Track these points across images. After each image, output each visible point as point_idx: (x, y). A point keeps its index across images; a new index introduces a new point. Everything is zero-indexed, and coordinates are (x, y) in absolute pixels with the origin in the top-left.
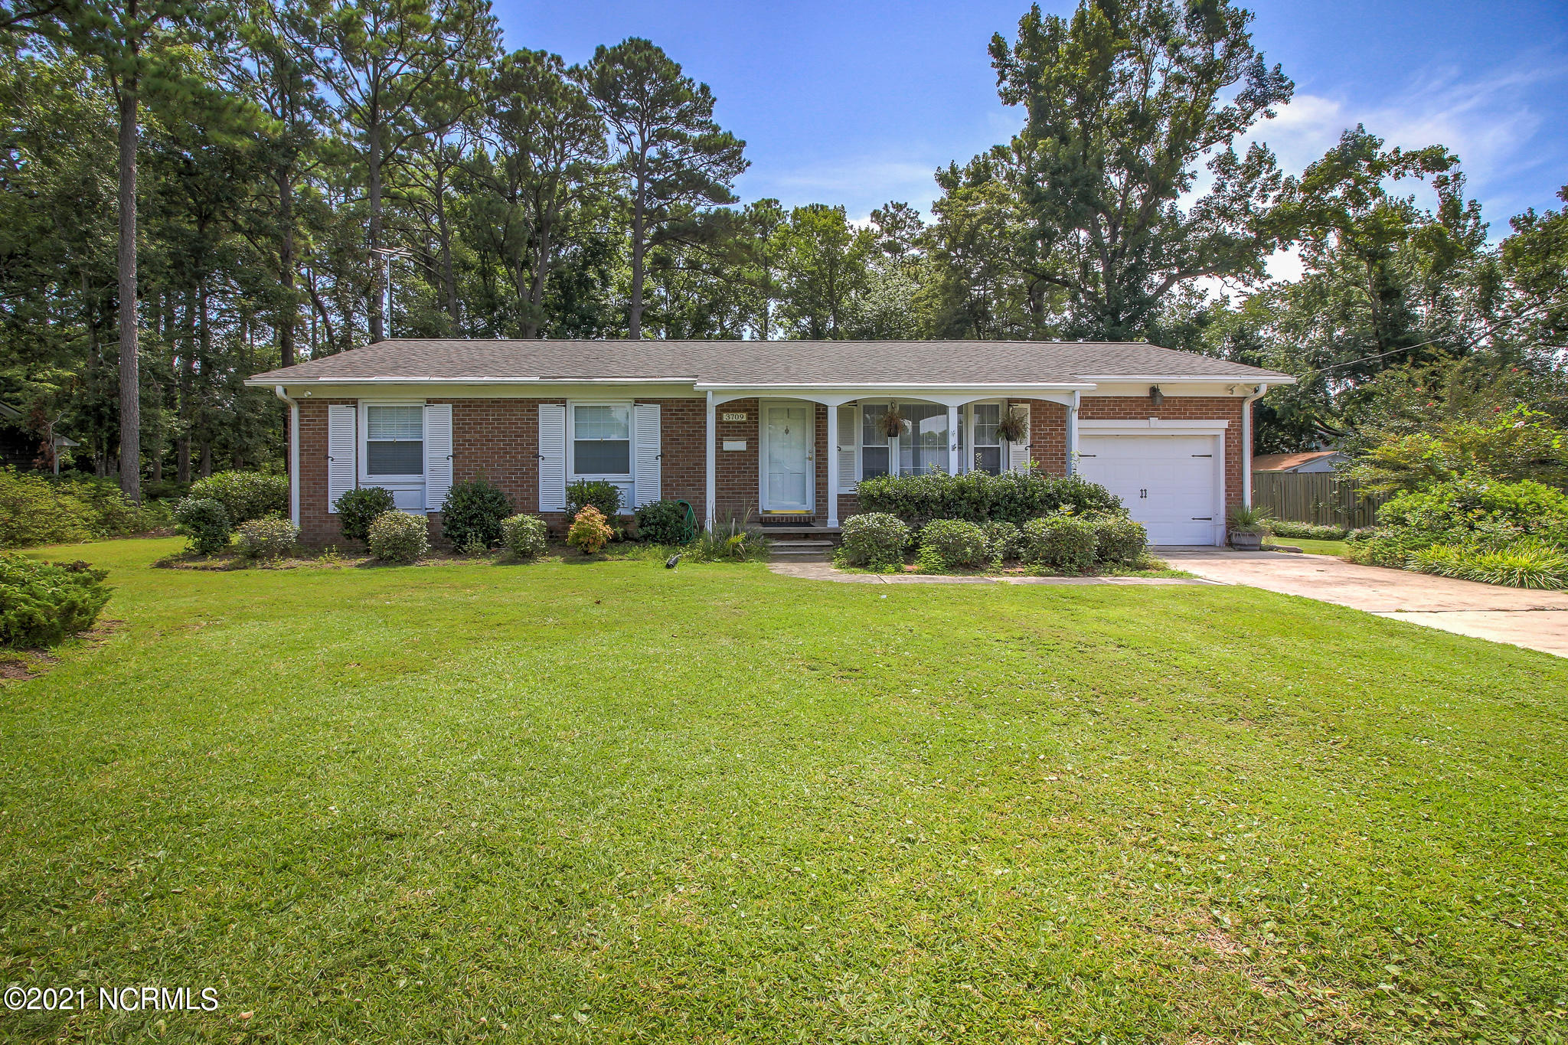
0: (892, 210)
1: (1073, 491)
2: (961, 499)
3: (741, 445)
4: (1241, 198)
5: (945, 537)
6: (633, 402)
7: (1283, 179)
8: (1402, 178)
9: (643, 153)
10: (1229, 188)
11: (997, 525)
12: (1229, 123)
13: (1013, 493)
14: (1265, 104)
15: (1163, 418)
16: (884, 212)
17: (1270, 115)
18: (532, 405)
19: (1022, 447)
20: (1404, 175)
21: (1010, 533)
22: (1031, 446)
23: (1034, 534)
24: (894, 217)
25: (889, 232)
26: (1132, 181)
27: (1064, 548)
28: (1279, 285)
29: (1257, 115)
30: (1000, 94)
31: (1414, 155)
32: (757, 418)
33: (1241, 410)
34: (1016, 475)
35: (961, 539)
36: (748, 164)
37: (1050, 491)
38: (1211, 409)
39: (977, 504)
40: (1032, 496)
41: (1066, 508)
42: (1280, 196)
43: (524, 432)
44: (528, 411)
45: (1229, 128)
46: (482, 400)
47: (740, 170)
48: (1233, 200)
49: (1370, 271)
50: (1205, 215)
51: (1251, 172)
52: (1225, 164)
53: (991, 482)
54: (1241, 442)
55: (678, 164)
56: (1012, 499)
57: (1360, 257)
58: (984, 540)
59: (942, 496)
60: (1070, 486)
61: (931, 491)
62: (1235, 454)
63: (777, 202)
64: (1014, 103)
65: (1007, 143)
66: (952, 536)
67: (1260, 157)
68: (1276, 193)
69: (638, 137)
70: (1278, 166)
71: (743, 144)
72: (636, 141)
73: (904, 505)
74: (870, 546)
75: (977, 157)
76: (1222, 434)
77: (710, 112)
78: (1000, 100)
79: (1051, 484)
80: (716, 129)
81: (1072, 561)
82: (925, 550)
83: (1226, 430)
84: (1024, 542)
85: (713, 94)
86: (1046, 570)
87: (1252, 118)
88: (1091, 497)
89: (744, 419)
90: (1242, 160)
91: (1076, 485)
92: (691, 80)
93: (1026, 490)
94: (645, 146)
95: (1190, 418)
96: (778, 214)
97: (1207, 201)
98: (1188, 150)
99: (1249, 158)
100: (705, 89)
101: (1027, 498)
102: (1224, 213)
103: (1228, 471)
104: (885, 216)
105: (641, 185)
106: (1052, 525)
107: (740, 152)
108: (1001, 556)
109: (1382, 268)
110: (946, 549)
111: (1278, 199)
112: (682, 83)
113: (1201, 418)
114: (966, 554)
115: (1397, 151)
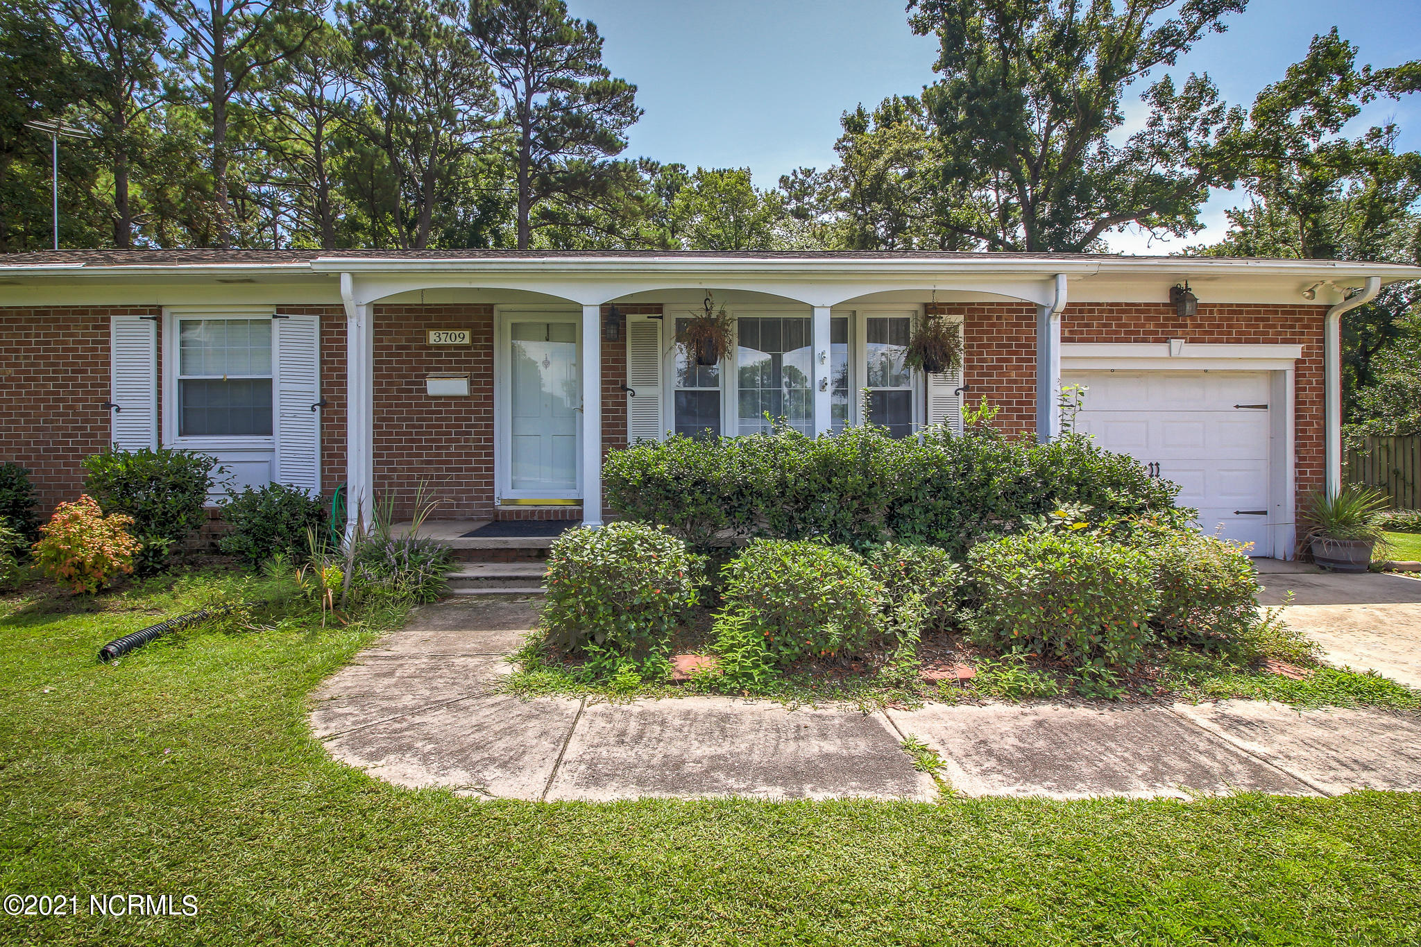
0: (800, 176)
1: (1075, 472)
2: (825, 489)
3: (458, 386)
4: (1178, 133)
5: (776, 589)
6: (274, 310)
7: (1227, 111)
8: (1371, 102)
9: (528, 100)
10: (1165, 121)
11: (907, 553)
12: (1170, 41)
13: (943, 476)
14: (1214, 16)
15: (1192, 341)
16: (792, 178)
17: (1220, 29)
18: (100, 317)
19: (949, 391)
20: (1373, 98)
21: (936, 573)
22: (966, 388)
23: (998, 579)
24: (802, 183)
25: (798, 199)
26: (1057, 115)
27: (1078, 620)
28: (1194, 249)
29: (1204, 29)
30: (911, 23)
31: (1388, 73)
32: (491, 339)
33: (1323, 328)
34: (948, 437)
35: (816, 598)
36: (642, 113)
37: (1026, 471)
38: (1274, 326)
39: (862, 500)
40: (986, 483)
41: (1067, 512)
42: (1224, 128)
43: (88, 364)
44: (95, 327)
45: (1173, 43)
46: (19, 310)
47: (634, 120)
48: (1169, 135)
49: (1302, 226)
50: (1137, 155)
51: (1191, 104)
52: (1162, 94)
53: (892, 452)
54: (1323, 383)
55: (566, 110)
56: (939, 489)
57: (1293, 211)
58: (874, 596)
59: (782, 483)
60: (1068, 459)
61: (756, 471)
62: (1313, 403)
63: (683, 167)
64: (925, 32)
65: (918, 95)
66: (792, 588)
67: (1201, 89)
68: (1220, 126)
69: (522, 81)
70: (1221, 98)
71: (634, 89)
72: (521, 86)
73: (695, 502)
74: (592, 610)
75: (887, 100)
76: (1290, 369)
77: (599, 55)
78: (910, 29)
79: (1026, 456)
80: (606, 73)
81: (1097, 652)
82: (725, 625)
83: (1298, 361)
84: (970, 595)
85: (601, 33)
86: (1033, 681)
87: (1199, 32)
88: (1116, 485)
89: (467, 341)
90: (1179, 91)
91: (1078, 459)
92: (578, 21)
93: (970, 468)
94: (530, 92)
95: (1238, 341)
96: (684, 179)
97: (1140, 138)
98: (1124, 73)
99: (1188, 90)
100: (591, 28)
101: (972, 487)
102: (1160, 153)
103: (1300, 434)
104: (793, 182)
105: (526, 133)
106: (1043, 557)
107: (632, 98)
108: (914, 634)
109: (1315, 222)
110: (777, 620)
111: (1222, 132)
112: (569, 24)
113: (1256, 341)
114: (826, 637)
115: (1367, 69)
